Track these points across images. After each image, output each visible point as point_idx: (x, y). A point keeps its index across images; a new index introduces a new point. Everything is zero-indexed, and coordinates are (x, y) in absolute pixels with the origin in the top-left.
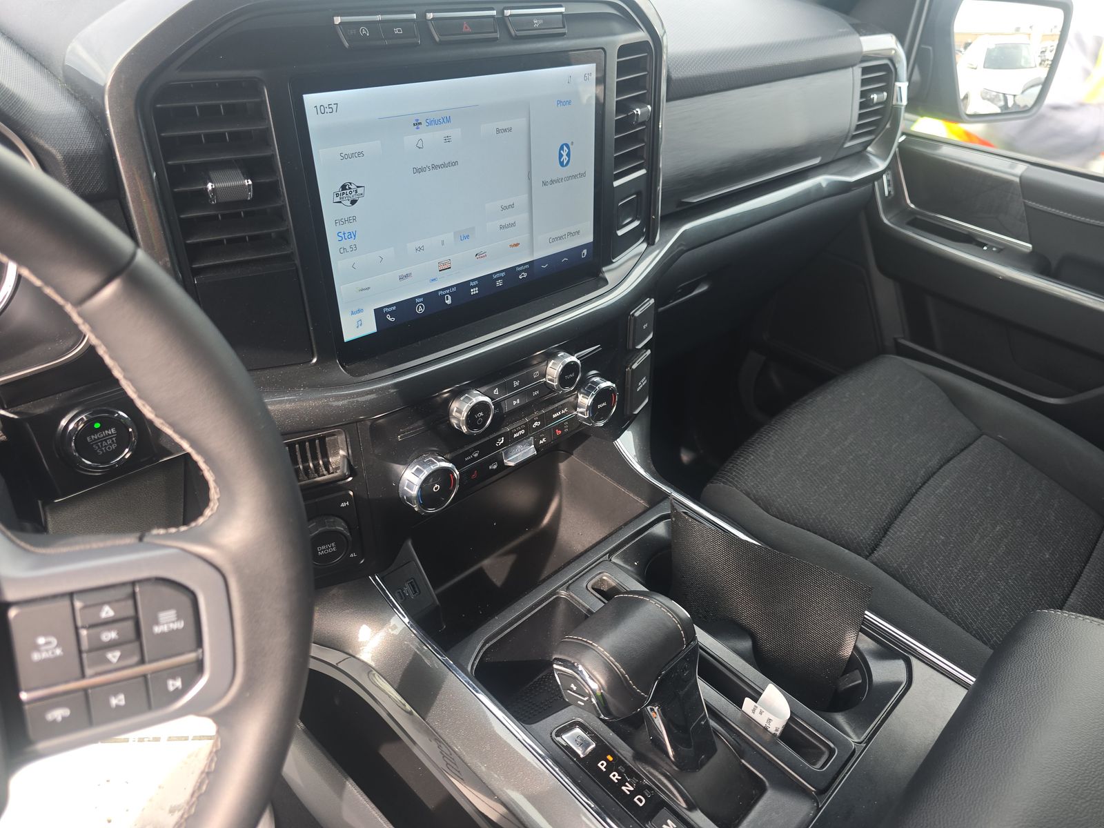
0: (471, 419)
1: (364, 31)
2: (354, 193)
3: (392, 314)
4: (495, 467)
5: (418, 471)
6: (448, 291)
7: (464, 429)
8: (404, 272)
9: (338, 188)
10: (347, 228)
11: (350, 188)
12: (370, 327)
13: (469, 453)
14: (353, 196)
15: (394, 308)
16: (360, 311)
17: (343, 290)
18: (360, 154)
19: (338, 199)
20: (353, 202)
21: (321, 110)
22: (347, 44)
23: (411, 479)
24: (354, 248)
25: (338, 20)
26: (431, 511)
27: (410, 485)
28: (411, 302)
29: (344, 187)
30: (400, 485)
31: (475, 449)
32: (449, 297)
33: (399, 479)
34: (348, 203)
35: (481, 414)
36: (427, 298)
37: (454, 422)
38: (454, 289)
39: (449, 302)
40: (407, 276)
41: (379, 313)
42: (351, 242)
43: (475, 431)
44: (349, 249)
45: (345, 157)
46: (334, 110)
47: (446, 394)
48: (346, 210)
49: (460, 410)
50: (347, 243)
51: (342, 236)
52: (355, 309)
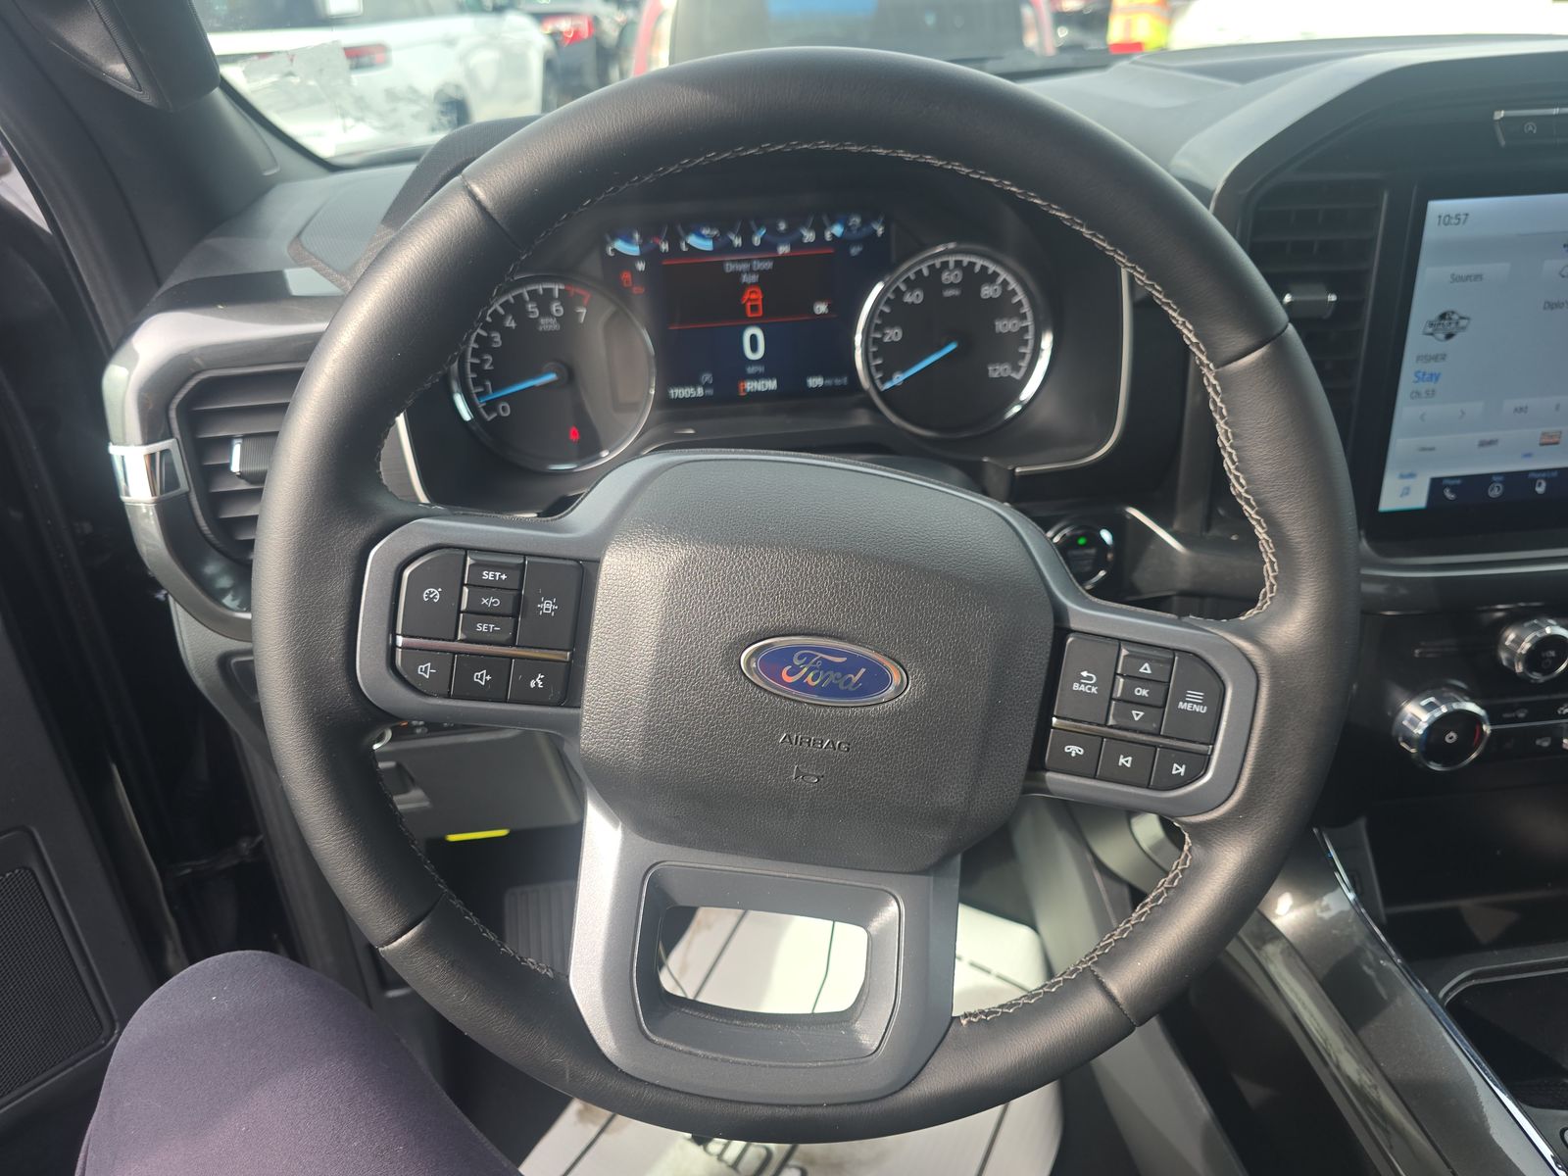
0: (1533, 658)
1: (1531, 127)
2: (1453, 325)
3: (1453, 489)
4: (1546, 744)
5: (1430, 707)
6: (1544, 475)
7: (1519, 668)
8: (1487, 436)
9: (1434, 316)
10: (1431, 367)
11: (1450, 319)
12: (1418, 500)
13: (1512, 708)
14: (1452, 328)
15: (1458, 482)
16: (1412, 475)
17: (1400, 443)
18: (1478, 277)
19: (1430, 330)
20: (1449, 336)
21: (1445, 220)
22: (1503, 143)
23: (1417, 715)
24: (1431, 394)
25: (1500, 114)
26: (1435, 767)
27: (1415, 722)
28: (1486, 479)
29: (1443, 316)
30: (1399, 718)
31: (1523, 705)
32: (1544, 484)
33: (1398, 710)
34: (1441, 336)
35: (1552, 654)
36: (1511, 479)
37: (1504, 656)
38: (1555, 474)
39: (1540, 490)
40: (1491, 443)
41: (1437, 485)
42: (1430, 385)
43: (1536, 676)
44: (1424, 395)
45: (1456, 279)
46: (1462, 221)
47: (1500, 611)
48: (1436, 345)
49: (1518, 641)
50: (1423, 386)
51: (1420, 376)
52: (1407, 471)
